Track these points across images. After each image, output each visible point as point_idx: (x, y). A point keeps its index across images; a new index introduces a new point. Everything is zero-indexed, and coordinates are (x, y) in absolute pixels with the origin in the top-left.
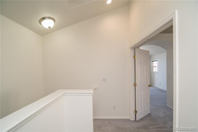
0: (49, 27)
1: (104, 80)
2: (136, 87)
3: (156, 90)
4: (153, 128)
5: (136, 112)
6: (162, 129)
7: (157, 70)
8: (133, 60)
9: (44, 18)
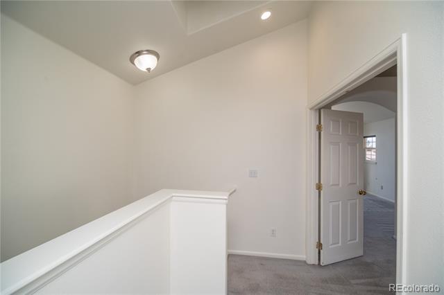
0: (147, 69)
1: (253, 174)
2: (322, 191)
3: (371, 202)
4: (357, 284)
5: (320, 246)
6: (379, 288)
7: (374, 157)
8: (315, 133)
9: (139, 53)
